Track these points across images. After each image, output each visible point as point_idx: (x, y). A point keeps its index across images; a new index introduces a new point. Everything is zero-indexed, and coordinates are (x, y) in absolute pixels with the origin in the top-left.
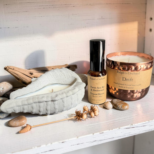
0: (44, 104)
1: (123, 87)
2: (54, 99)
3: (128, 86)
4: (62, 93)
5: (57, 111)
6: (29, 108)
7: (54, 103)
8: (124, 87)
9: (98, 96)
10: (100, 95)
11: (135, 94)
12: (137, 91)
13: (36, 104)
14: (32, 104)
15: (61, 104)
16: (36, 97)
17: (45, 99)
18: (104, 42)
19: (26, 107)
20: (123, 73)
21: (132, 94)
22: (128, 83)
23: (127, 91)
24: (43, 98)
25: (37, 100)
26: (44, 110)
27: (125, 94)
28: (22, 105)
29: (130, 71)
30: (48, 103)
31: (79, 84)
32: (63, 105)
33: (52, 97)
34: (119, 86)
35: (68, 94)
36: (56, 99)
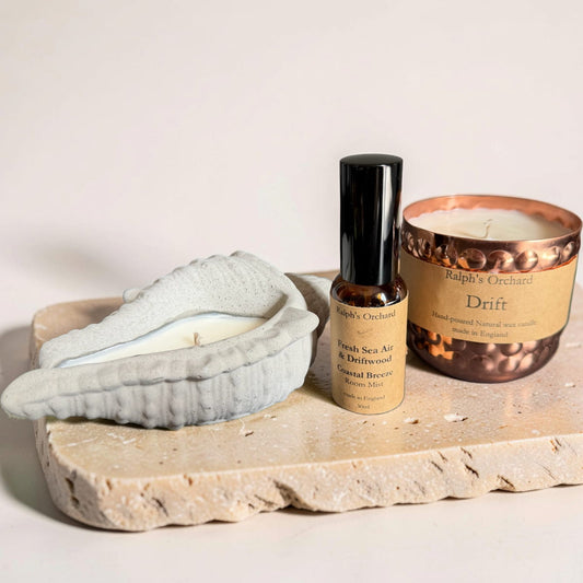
0: (162, 390)
1: (467, 332)
2: (197, 373)
3: (489, 330)
4: (231, 352)
5: (211, 414)
6: (105, 402)
7: (198, 389)
8: (474, 333)
9: (365, 380)
10: (372, 380)
11: (511, 358)
12: (521, 345)
13: (131, 388)
14: (115, 388)
15: (224, 390)
16: (134, 361)
17: (164, 373)
18: (397, 166)
19: (94, 399)
20: (470, 279)
21: (502, 357)
22: (490, 316)
23: (484, 345)
24: (159, 371)
25: (133, 376)
26: (161, 411)
27: (475, 359)
28: (82, 393)
29: (495, 272)
30: (176, 385)
31: (294, 316)
32: (234, 394)
33: (189, 366)
34: (455, 330)
35: (252, 356)
36: (206, 371)
